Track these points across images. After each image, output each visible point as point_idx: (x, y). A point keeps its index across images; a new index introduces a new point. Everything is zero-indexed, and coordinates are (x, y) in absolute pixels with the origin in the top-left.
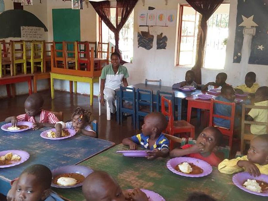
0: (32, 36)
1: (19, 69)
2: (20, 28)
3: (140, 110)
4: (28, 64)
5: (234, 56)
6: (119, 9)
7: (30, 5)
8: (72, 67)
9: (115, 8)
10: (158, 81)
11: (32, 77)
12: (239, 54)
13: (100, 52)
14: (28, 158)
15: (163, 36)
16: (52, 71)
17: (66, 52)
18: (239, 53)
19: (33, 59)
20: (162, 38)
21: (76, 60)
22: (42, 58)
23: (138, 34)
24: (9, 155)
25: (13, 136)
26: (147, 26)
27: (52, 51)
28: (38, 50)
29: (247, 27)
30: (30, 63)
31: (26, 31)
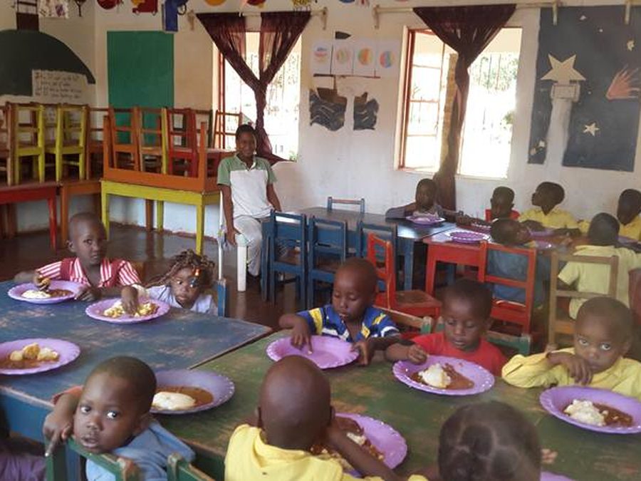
0: (58, 93)
1: (27, 171)
2: (31, 74)
3: (315, 267)
4: (50, 158)
5: (530, 149)
6: (266, 34)
7: (61, 17)
8: (152, 167)
9: (258, 31)
10: (357, 203)
11: (58, 189)
12: (542, 144)
13: (219, 133)
14: (77, 355)
15: (368, 99)
16: (105, 176)
17: (139, 133)
18: (543, 140)
19: (60, 148)
20: (365, 103)
21: (163, 152)
22: (81, 144)
23: (310, 93)
24: (32, 348)
25: (34, 311)
26: (332, 76)
27: (106, 129)
28: (71, 126)
29: (559, 81)
30: (54, 156)
31: (43, 80)
